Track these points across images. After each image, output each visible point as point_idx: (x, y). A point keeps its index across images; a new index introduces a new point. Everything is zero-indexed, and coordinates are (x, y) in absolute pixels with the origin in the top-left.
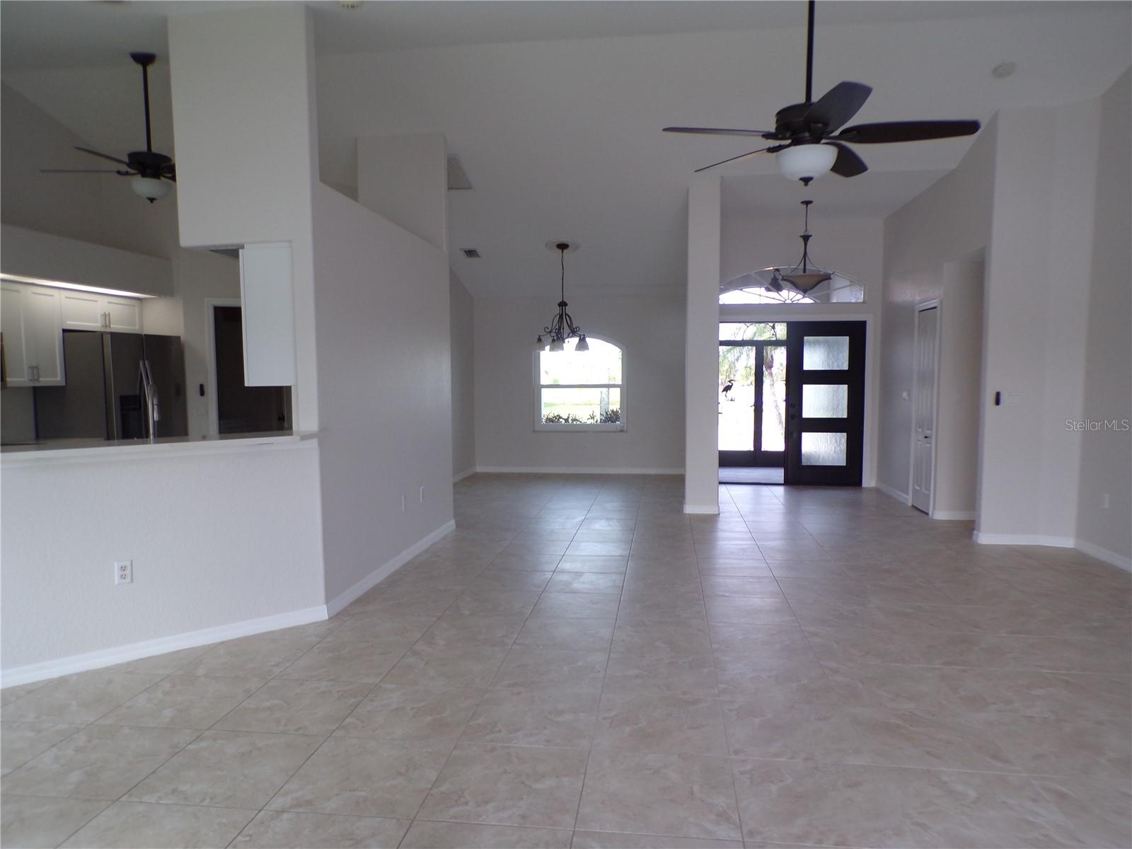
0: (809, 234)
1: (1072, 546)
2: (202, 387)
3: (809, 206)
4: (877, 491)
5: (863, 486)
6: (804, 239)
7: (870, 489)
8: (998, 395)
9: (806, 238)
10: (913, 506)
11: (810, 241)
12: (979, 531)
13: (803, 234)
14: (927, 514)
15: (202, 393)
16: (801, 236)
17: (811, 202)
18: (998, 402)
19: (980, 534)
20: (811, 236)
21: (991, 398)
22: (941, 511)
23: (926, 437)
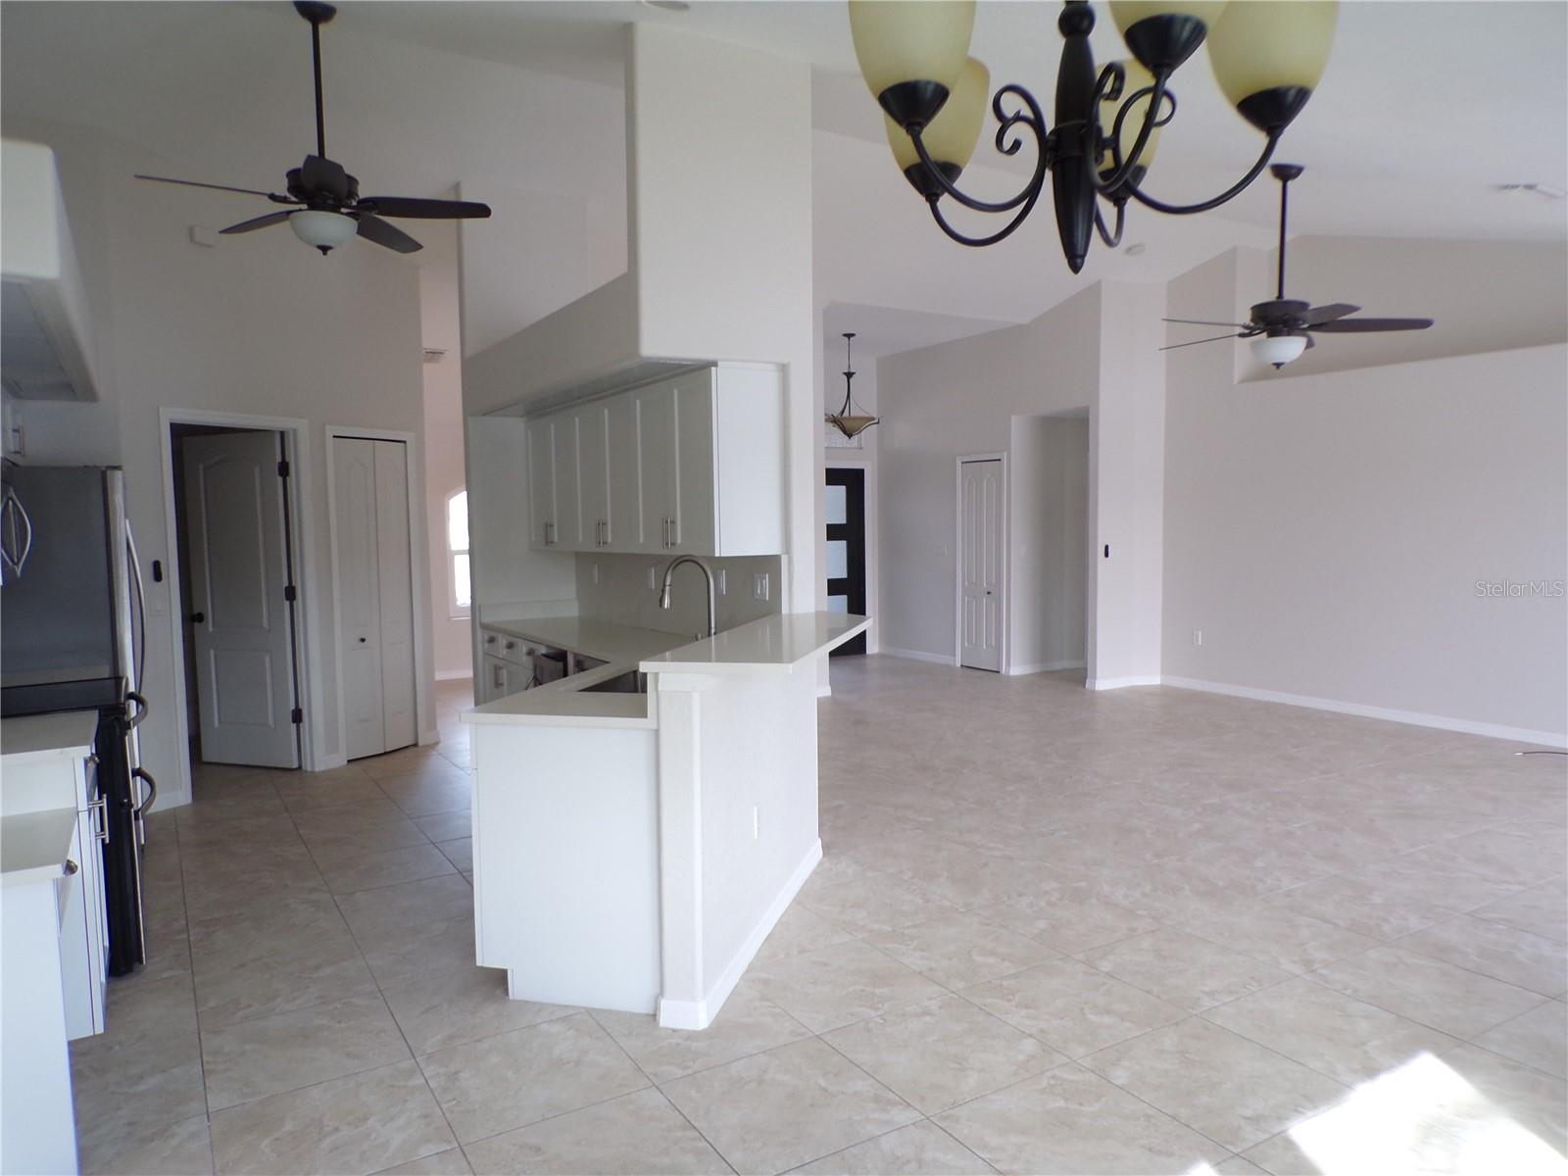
0: (852, 371)
1: (1160, 683)
2: (157, 565)
3: (851, 339)
4: (881, 656)
5: (868, 652)
6: (847, 376)
7: (872, 656)
8: (1107, 547)
9: (849, 375)
10: (965, 664)
12: (1095, 678)
13: (847, 371)
14: (996, 671)
15: (158, 577)
16: (845, 374)
17: (853, 335)
18: (1107, 555)
19: (1097, 681)
20: (854, 373)
21: (1102, 551)
22: (1017, 667)
23: (989, 593)
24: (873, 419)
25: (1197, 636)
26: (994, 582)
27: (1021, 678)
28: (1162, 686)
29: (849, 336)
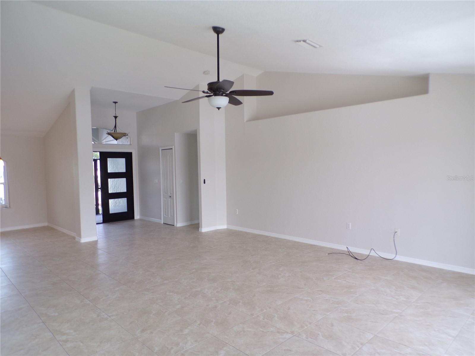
0: (117, 116)
1: (226, 228)
3: (116, 104)
4: (140, 220)
5: (135, 219)
6: (115, 118)
7: (138, 220)
8: (204, 180)
9: (116, 117)
10: (164, 223)
11: (117, 119)
13: (115, 116)
14: (174, 225)
16: (114, 116)
17: (117, 102)
18: (205, 183)
19: (202, 229)
21: (202, 181)
22: (180, 223)
23: (170, 197)
24: (126, 134)
25: (237, 211)
26: (172, 193)
27: (180, 227)
28: (227, 229)
29: (115, 103)
